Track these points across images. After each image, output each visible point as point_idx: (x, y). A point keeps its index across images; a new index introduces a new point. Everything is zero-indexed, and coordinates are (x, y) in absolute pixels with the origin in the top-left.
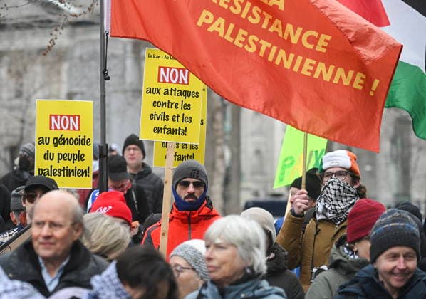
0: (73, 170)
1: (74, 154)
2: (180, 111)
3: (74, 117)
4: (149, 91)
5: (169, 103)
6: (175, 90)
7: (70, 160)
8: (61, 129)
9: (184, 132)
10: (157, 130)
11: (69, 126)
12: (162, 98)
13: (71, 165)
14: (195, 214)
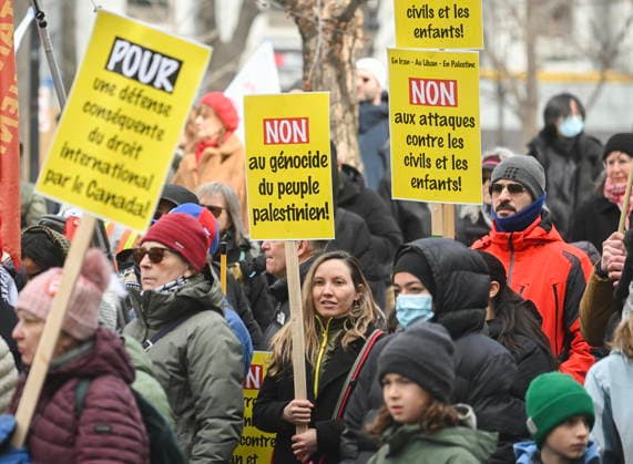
0: (302, 210)
1: (302, 183)
2: (447, 152)
3: (299, 120)
4: (400, 119)
5: (428, 138)
6: (437, 116)
7: (296, 193)
8: (281, 142)
9: (457, 185)
10: (417, 183)
11: (292, 137)
12: (418, 130)
13: (298, 202)
14: (518, 236)
